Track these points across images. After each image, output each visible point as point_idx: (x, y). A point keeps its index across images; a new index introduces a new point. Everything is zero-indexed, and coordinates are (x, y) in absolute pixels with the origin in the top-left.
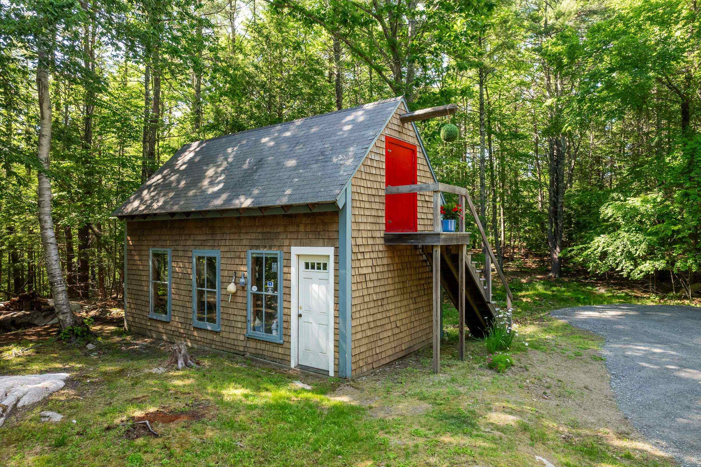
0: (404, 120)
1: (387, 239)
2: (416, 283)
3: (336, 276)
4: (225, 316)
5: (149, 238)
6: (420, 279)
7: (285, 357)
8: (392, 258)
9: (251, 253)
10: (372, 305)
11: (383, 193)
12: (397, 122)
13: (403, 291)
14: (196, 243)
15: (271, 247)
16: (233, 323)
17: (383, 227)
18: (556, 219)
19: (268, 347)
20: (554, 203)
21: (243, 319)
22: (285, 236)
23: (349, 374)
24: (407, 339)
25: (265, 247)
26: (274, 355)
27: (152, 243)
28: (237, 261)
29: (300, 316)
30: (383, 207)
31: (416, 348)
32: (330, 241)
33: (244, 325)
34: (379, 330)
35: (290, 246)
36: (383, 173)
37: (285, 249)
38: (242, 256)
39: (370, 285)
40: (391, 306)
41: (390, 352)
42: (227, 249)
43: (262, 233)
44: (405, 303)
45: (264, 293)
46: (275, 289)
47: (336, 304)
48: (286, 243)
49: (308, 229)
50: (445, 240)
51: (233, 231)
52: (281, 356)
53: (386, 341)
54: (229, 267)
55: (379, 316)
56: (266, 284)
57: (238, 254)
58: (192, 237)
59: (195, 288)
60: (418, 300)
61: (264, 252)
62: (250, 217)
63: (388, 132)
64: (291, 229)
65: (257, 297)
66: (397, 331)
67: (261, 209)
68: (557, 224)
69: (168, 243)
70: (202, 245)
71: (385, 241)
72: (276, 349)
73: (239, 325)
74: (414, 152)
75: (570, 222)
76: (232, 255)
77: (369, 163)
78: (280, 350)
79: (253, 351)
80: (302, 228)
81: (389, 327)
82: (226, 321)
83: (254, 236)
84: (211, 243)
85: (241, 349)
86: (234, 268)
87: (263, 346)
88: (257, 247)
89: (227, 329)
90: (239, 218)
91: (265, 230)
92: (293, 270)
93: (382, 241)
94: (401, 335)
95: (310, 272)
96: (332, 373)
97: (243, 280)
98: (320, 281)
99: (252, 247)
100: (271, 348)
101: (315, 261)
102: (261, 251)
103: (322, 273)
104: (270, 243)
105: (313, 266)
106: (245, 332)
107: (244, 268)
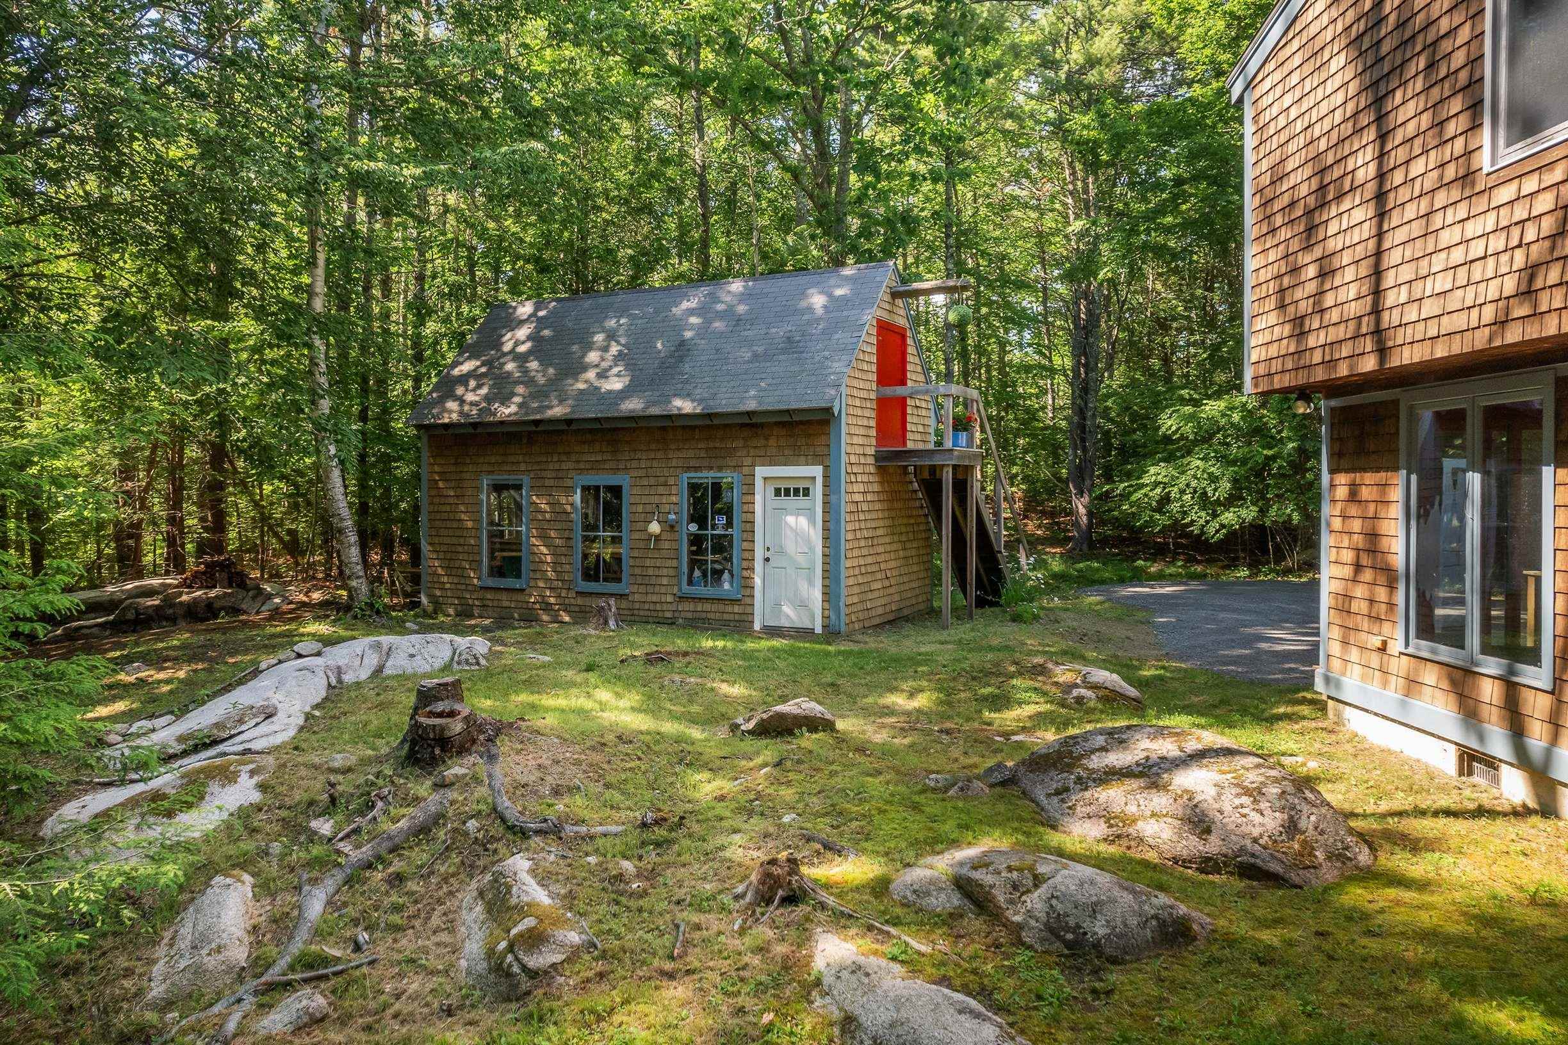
0: (895, 295)
1: (879, 457)
2: (905, 521)
3: (825, 503)
4: (638, 571)
5: (481, 460)
6: (910, 517)
7: (745, 617)
8: (881, 483)
9: (685, 478)
10: (862, 543)
11: (873, 396)
12: (887, 298)
13: (892, 530)
14: (582, 466)
15: (720, 469)
16: (653, 581)
17: (874, 442)
18: (1083, 440)
19: (715, 607)
20: (1081, 410)
21: (672, 572)
22: (745, 452)
23: (843, 628)
24: (897, 597)
25: (711, 468)
26: (726, 617)
27: (485, 468)
28: (661, 490)
29: (767, 560)
30: (873, 414)
31: (906, 612)
32: (817, 459)
33: (674, 581)
34: (869, 578)
35: (753, 465)
36: (874, 368)
37: (746, 470)
38: (671, 481)
39: (862, 517)
40: (881, 549)
41: (880, 611)
42: (641, 473)
43: (707, 449)
44: (895, 547)
45: (710, 532)
46: (729, 524)
47: (825, 539)
48: (748, 461)
49: (782, 442)
50: (959, 457)
51: (653, 446)
52: (737, 617)
53: (876, 594)
54: (645, 500)
55: (869, 560)
56: (713, 519)
57: (662, 479)
58: (574, 458)
59: (579, 533)
60: (908, 545)
61: (707, 476)
62: (684, 427)
63: (880, 313)
64: (755, 442)
65: (696, 541)
66: (887, 583)
67: (709, 416)
68: (1084, 450)
69: (523, 467)
70: (595, 467)
71: (877, 460)
72: (729, 609)
73: (665, 581)
74: (904, 337)
75: (1108, 447)
76: (652, 481)
77: (861, 356)
78: (736, 609)
79: (689, 615)
80: (772, 442)
81: (879, 576)
82: (639, 578)
83: (691, 453)
84: (612, 465)
85: (668, 615)
86: (656, 499)
87: (707, 606)
88: (697, 469)
89: (642, 589)
90: (664, 428)
91: (711, 445)
92: (758, 498)
93: (871, 460)
94: (892, 590)
95: (784, 501)
96: (819, 630)
97: (672, 517)
98: (798, 512)
99: (689, 469)
100: (721, 607)
101: (792, 485)
102: (705, 474)
103: (802, 502)
104: (720, 462)
105: (787, 492)
106: (675, 590)
107: (674, 499)
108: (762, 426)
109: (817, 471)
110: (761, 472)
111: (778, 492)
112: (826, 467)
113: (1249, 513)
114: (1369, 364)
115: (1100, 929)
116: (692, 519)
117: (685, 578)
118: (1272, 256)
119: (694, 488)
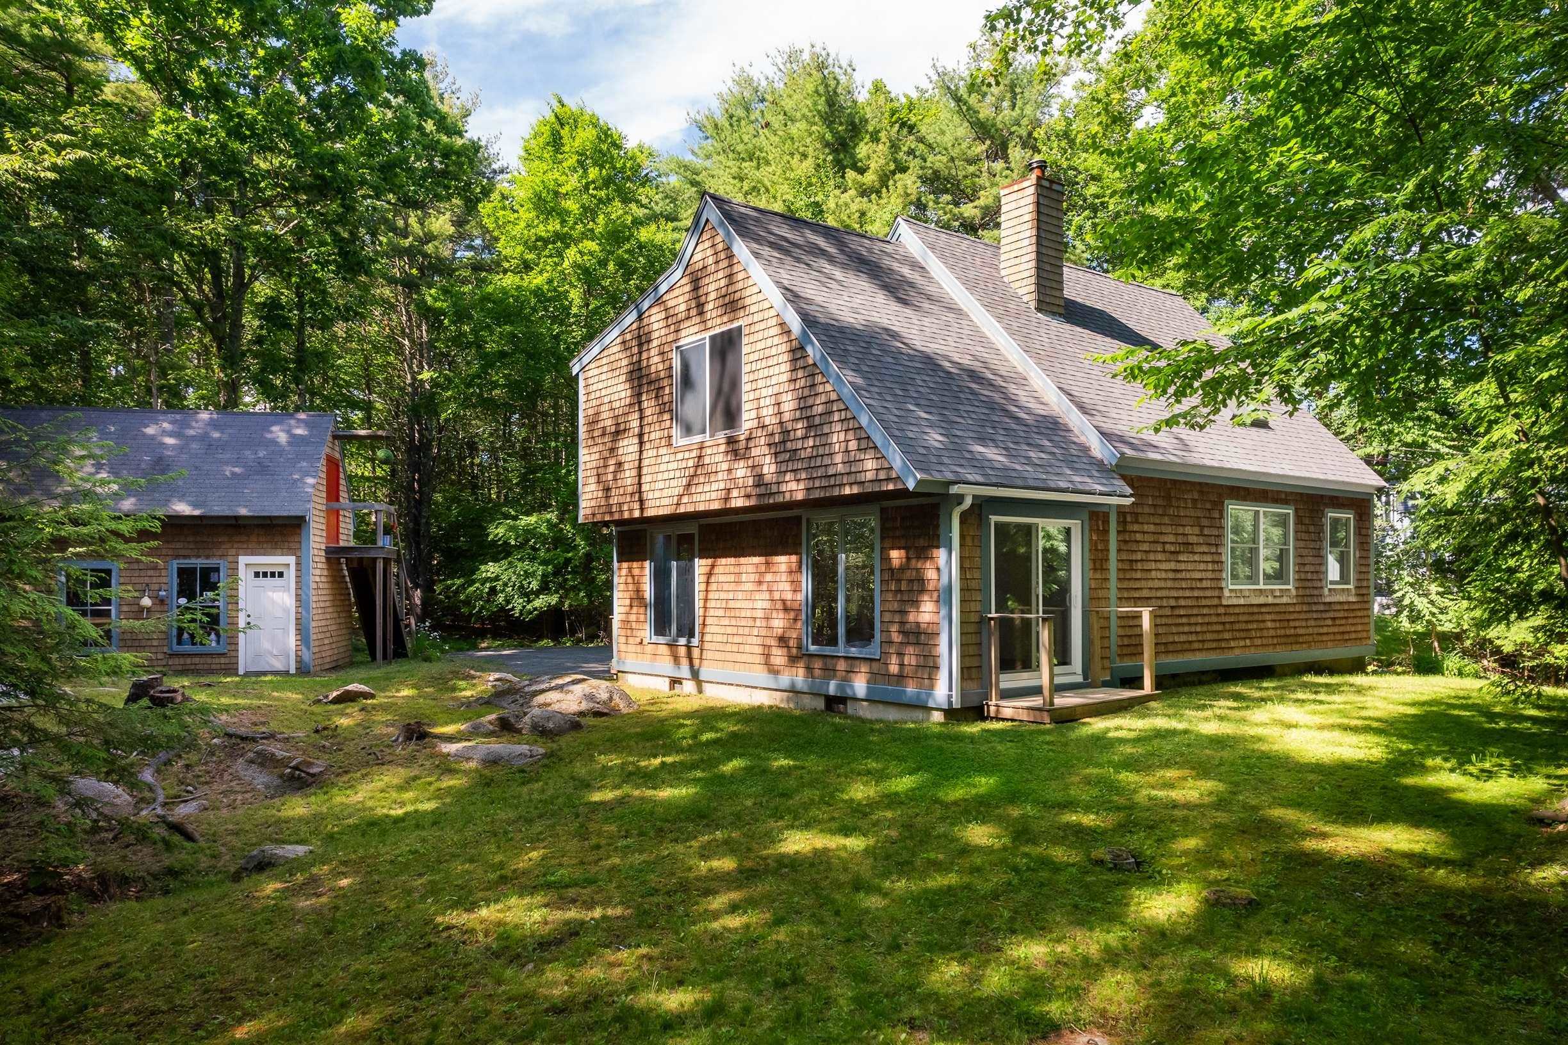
0: (335, 437)
1: (328, 551)
2: (339, 597)
3: (297, 582)
4: (127, 636)
6: (341, 594)
7: (229, 665)
8: (328, 569)
9: (175, 564)
10: (320, 611)
11: (324, 508)
12: (331, 439)
13: (333, 603)
15: (209, 557)
16: (143, 643)
17: (325, 540)
19: (202, 660)
21: (162, 636)
22: (230, 546)
23: (313, 669)
24: (336, 651)
25: (200, 557)
26: (213, 667)
28: (151, 573)
29: (249, 624)
30: (324, 521)
31: (340, 662)
32: (290, 551)
33: (165, 642)
34: (323, 636)
35: (238, 555)
36: (325, 489)
37: (231, 559)
38: (161, 566)
39: (319, 592)
40: (328, 616)
43: (195, 542)
44: (335, 615)
46: (215, 599)
47: (297, 607)
48: (233, 552)
49: (262, 539)
52: (223, 666)
53: (326, 647)
54: (134, 580)
55: (323, 623)
56: (201, 594)
57: (152, 565)
60: (341, 614)
61: (199, 562)
63: (327, 450)
64: (239, 538)
66: (331, 640)
67: (201, 517)
72: (217, 661)
73: (155, 643)
74: (338, 467)
76: (142, 566)
77: (319, 481)
78: (223, 660)
79: (179, 668)
80: (253, 538)
81: (327, 635)
82: (129, 642)
83: (179, 545)
85: (159, 668)
86: (146, 580)
87: (196, 660)
88: (186, 557)
89: (132, 650)
91: (199, 539)
92: (241, 578)
93: (324, 553)
94: (334, 646)
95: (261, 581)
96: (293, 671)
97: (163, 593)
98: (275, 589)
99: (177, 557)
100: (209, 660)
101: (269, 570)
102: (193, 561)
103: (277, 581)
104: (207, 552)
105: (265, 575)
106: (165, 649)
107: (164, 580)
108: (245, 526)
109: (291, 560)
110: (243, 560)
111: (257, 575)
112: (298, 557)
113: (554, 599)
114: (637, 514)
115: (551, 725)
116: (180, 594)
117: (175, 640)
118: (594, 457)
119: (181, 572)
